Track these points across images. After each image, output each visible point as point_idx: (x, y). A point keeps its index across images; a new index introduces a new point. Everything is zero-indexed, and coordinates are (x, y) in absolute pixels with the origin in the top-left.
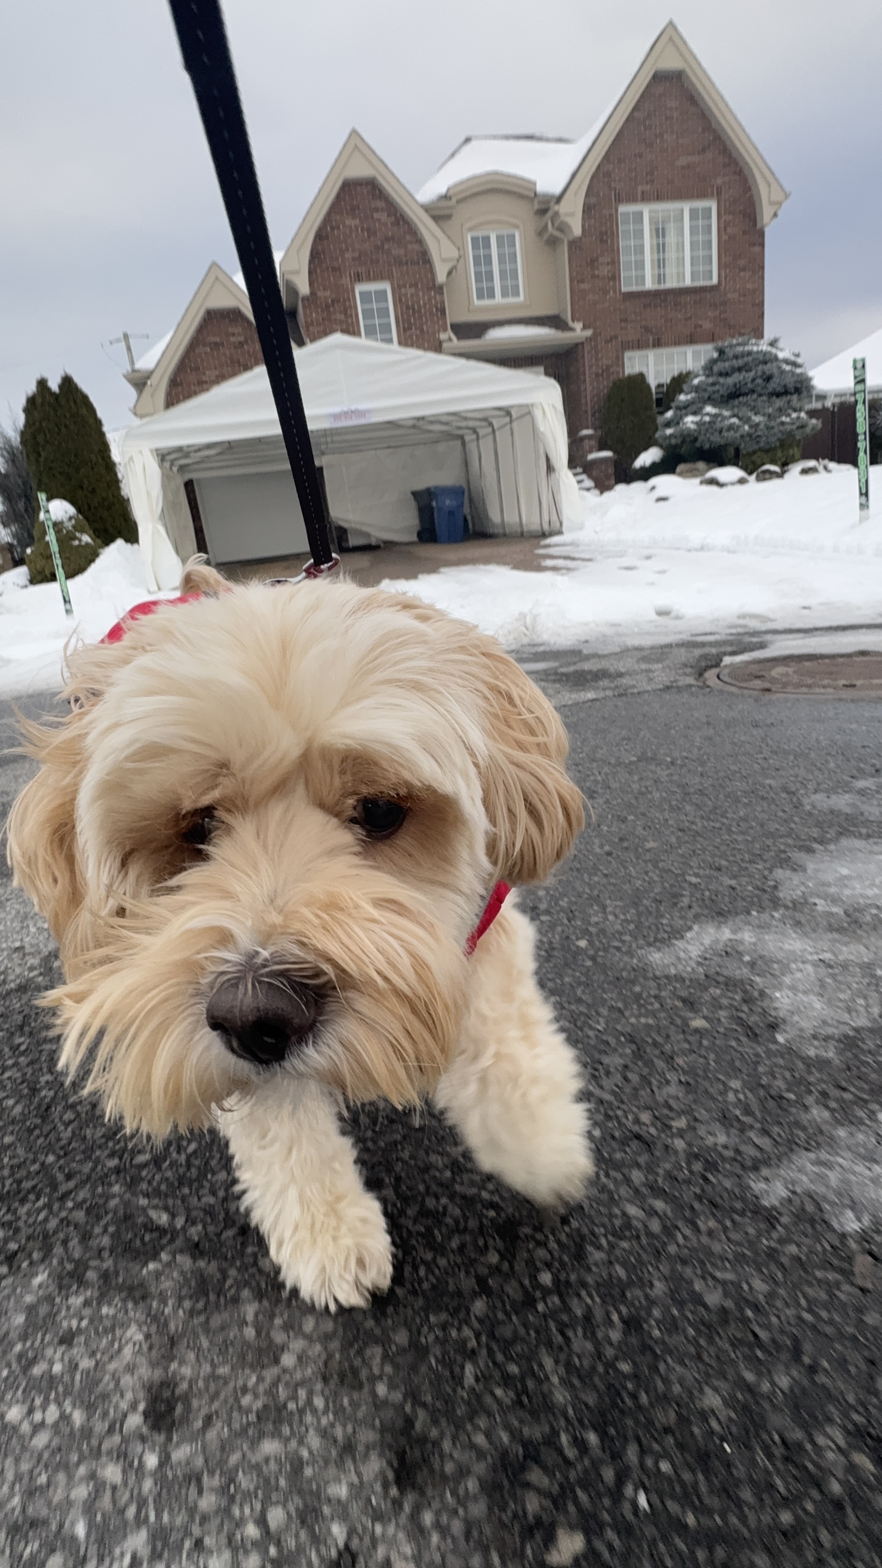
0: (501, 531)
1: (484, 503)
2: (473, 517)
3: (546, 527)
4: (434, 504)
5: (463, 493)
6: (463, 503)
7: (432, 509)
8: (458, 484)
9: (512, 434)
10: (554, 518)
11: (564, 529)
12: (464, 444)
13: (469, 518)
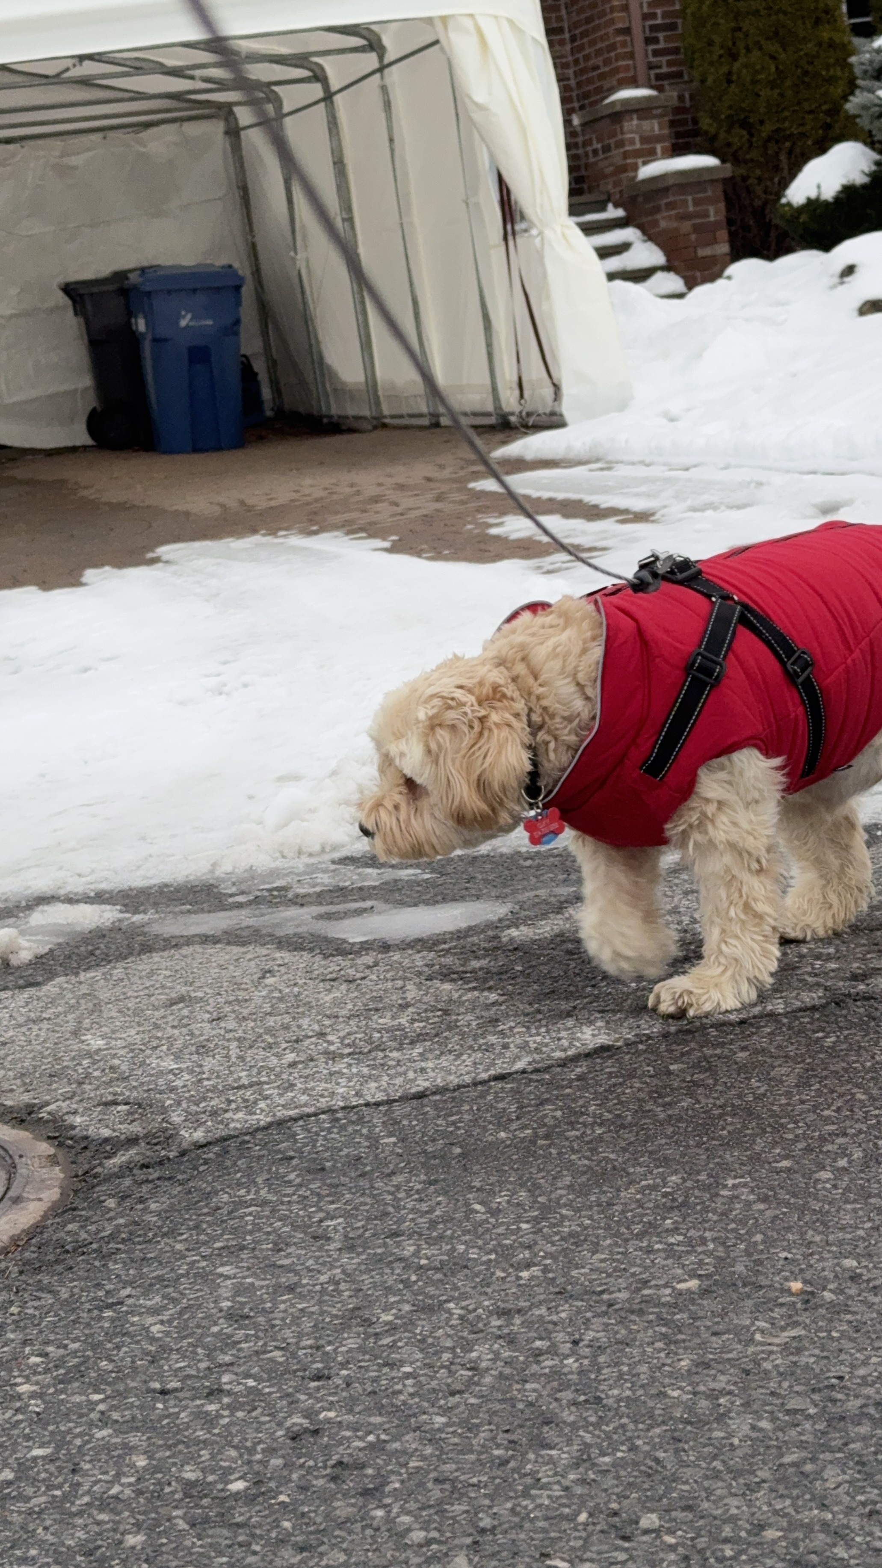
0: (366, 413)
1: (307, 319)
2: (272, 365)
3: (510, 401)
4: (141, 325)
5: (238, 288)
6: (237, 322)
7: (135, 339)
8: (221, 261)
9: (388, 105)
10: (534, 371)
11: (567, 409)
12: (234, 132)
13: (259, 366)
